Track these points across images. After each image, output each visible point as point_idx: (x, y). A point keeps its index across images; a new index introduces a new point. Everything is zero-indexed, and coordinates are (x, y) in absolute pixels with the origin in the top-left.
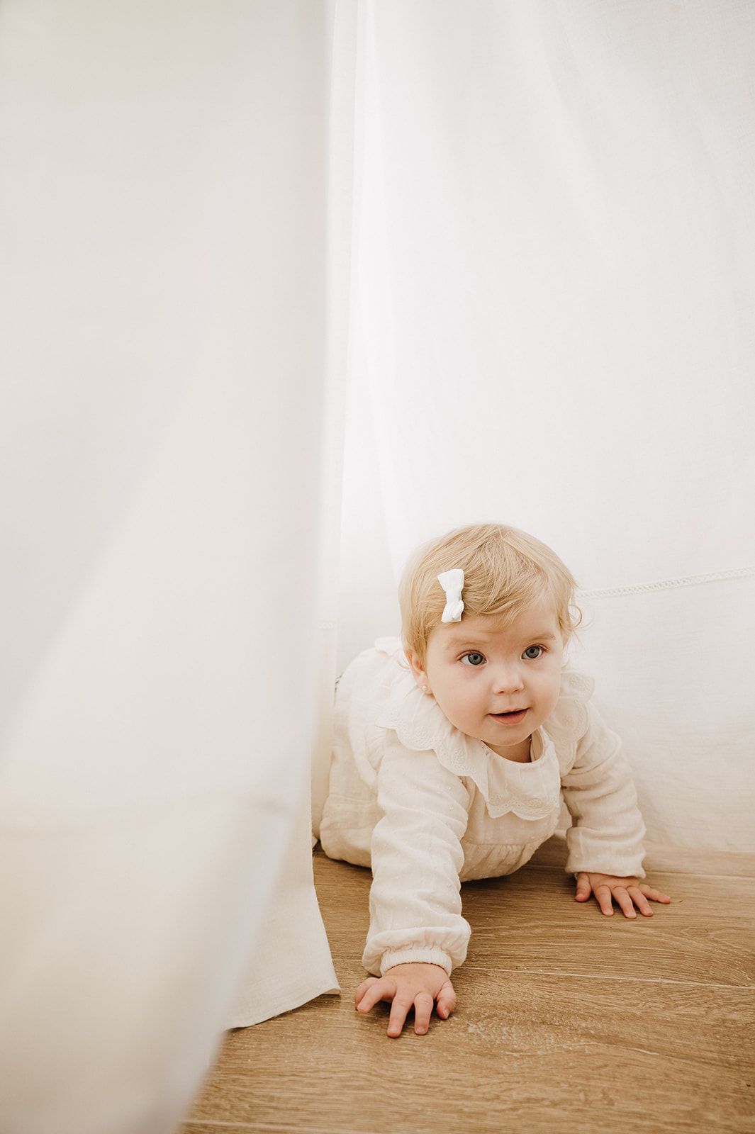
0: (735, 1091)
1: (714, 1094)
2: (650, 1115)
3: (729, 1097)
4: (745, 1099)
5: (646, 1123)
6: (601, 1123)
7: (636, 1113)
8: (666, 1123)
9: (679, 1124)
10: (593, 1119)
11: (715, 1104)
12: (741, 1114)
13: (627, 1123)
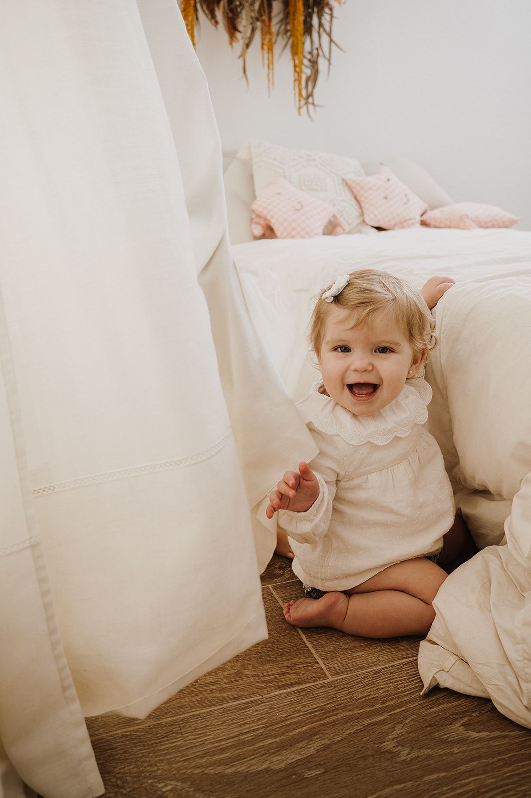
0: (256, 653)
1: (247, 658)
2: (218, 681)
3: (255, 657)
4: (262, 656)
5: (215, 687)
6: (193, 695)
7: (209, 683)
8: (225, 684)
9: (232, 682)
10: (189, 694)
11: (248, 664)
12: (260, 665)
13: (206, 691)
